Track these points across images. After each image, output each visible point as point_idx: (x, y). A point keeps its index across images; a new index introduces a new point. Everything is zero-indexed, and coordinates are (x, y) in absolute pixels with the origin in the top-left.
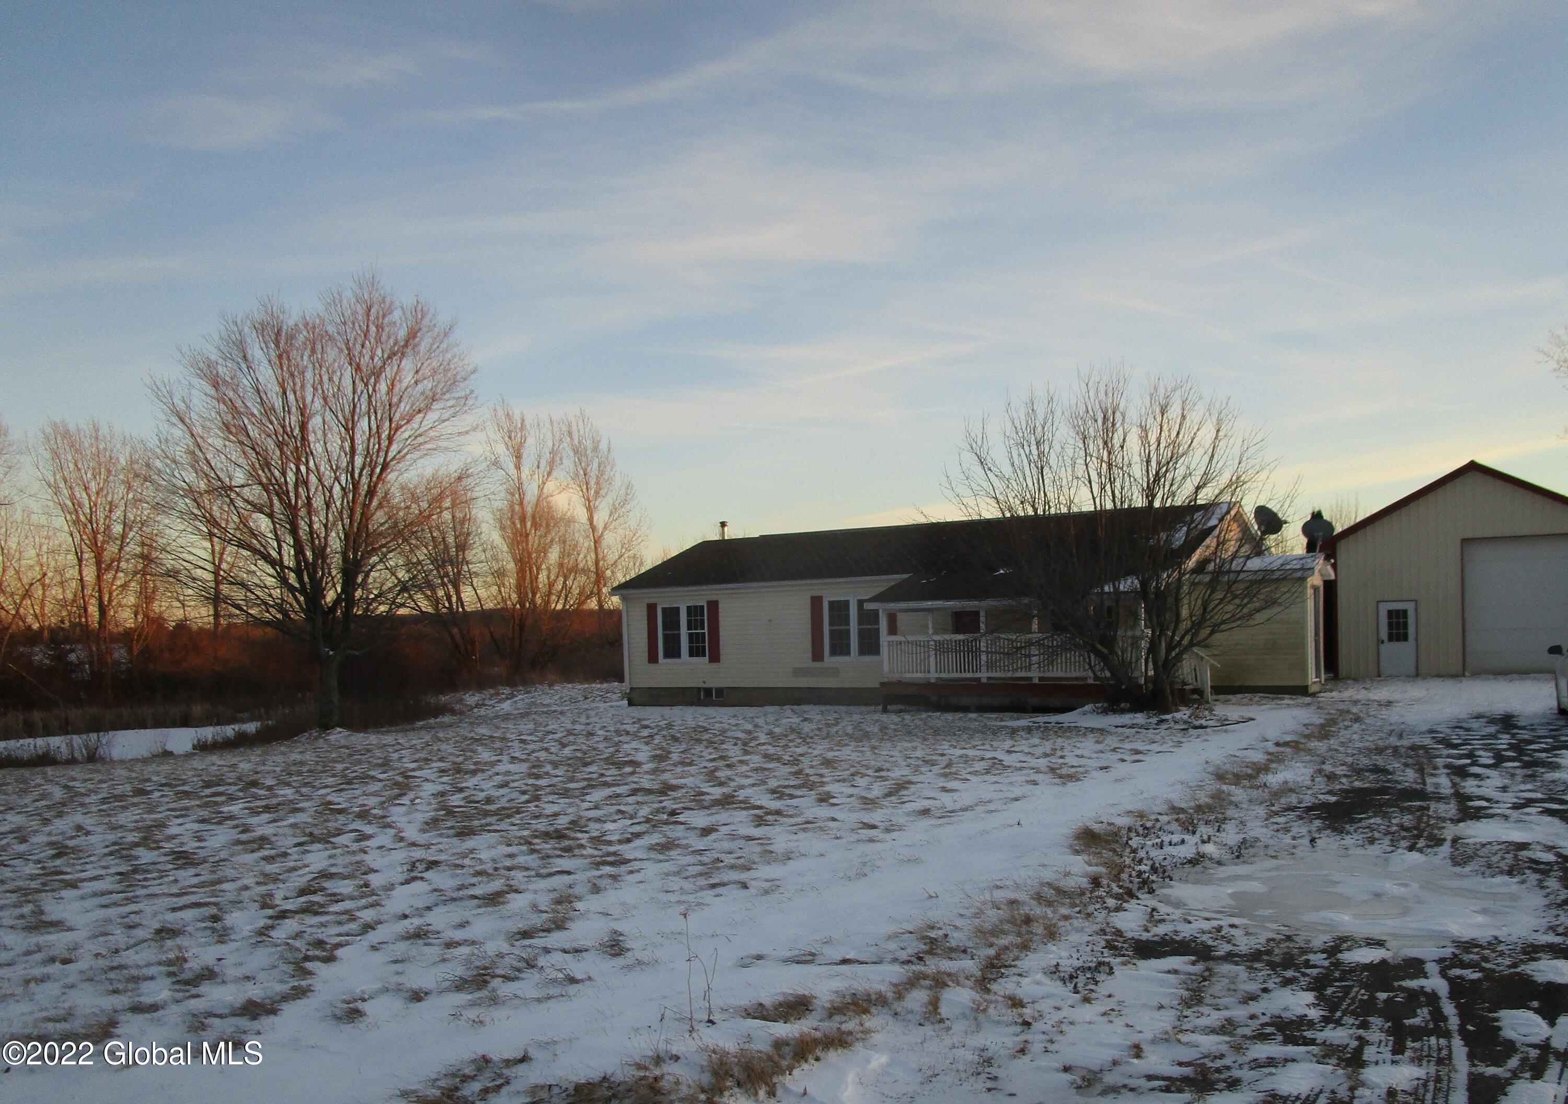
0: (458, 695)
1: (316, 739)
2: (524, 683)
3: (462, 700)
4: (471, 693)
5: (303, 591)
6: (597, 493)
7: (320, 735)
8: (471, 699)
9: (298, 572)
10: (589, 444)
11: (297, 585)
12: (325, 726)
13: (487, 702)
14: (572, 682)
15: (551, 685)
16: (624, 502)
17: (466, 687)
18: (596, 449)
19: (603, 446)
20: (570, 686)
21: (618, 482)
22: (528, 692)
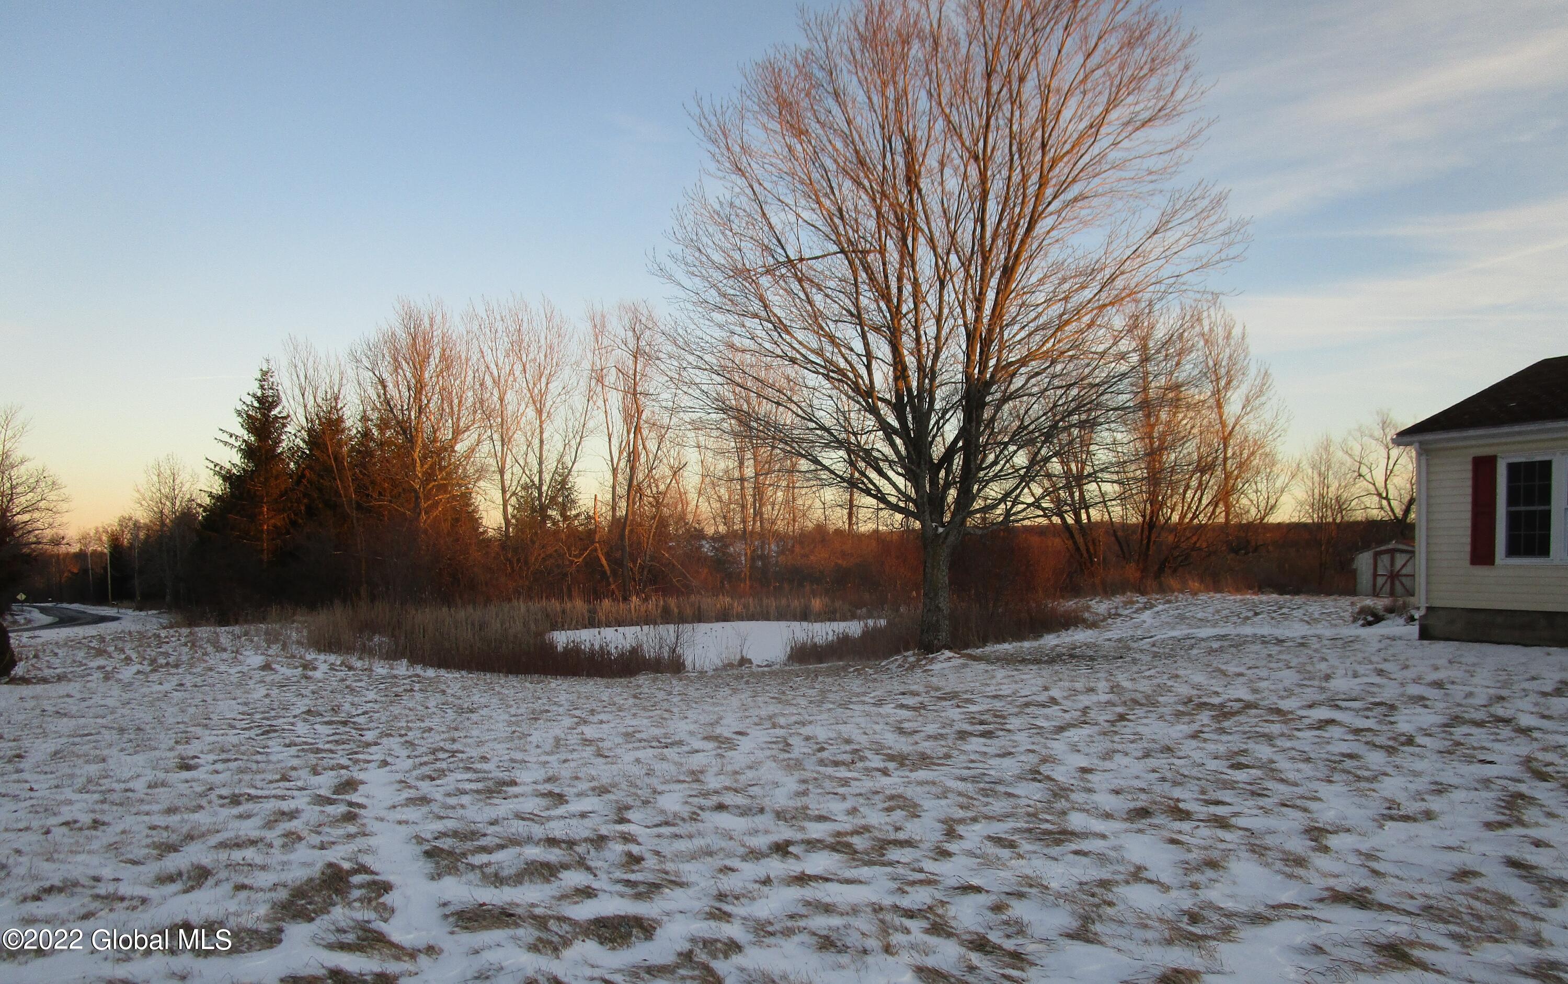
0: (1083, 601)
1: (912, 667)
2: (1163, 589)
3: (1089, 607)
4: (1098, 599)
5: (904, 432)
6: (1228, 383)
7: (919, 660)
8: (1100, 606)
9: (898, 408)
10: (1220, 332)
11: (896, 424)
12: (928, 648)
13: (1120, 611)
14: (1220, 591)
15: (1194, 594)
16: (1261, 393)
17: (1093, 592)
18: (1228, 337)
19: (1236, 332)
20: (1218, 596)
21: (1253, 371)
22: (1169, 602)
